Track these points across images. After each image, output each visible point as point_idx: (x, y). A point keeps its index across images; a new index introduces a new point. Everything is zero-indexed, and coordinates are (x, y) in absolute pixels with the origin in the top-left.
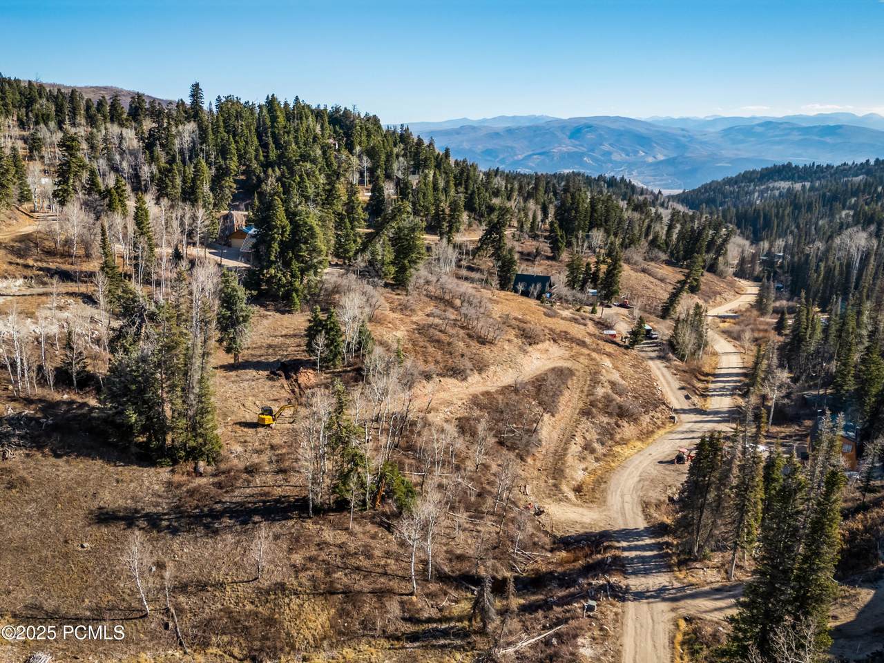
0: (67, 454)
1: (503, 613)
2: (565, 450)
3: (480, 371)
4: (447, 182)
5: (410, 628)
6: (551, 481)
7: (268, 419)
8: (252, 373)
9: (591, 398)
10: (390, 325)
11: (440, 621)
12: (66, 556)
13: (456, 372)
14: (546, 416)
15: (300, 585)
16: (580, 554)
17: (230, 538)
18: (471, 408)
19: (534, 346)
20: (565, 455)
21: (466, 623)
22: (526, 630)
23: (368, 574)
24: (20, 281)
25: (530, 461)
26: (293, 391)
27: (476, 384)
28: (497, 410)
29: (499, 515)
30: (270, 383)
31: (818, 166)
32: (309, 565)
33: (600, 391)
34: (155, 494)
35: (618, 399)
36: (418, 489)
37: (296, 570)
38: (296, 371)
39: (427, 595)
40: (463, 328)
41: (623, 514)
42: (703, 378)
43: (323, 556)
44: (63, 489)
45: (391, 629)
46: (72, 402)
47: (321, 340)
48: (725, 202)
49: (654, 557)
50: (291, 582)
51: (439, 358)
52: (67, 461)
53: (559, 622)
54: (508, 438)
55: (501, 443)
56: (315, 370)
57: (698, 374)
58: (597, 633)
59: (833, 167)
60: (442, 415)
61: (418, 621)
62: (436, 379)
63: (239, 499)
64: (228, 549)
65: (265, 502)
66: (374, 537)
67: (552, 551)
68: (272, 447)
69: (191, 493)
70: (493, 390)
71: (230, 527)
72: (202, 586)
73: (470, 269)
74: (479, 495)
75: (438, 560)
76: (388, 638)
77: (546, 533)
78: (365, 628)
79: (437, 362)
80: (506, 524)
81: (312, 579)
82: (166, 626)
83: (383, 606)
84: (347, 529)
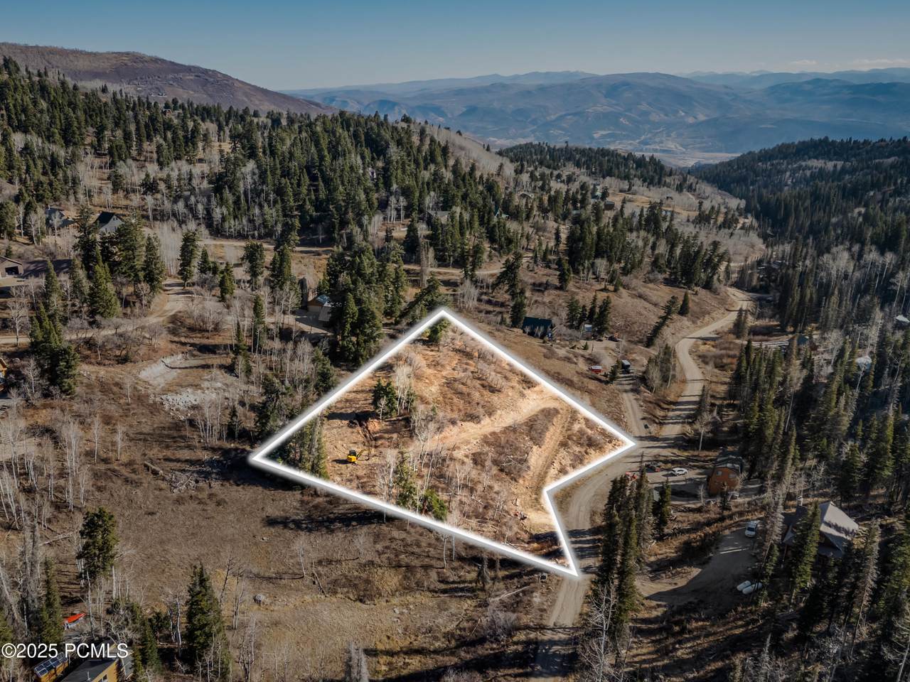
0: (243, 484)
1: (493, 579)
2: (546, 473)
3: (490, 415)
4: (472, 216)
5: (443, 586)
6: (534, 496)
7: (353, 458)
8: (337, 422)
9: (569, 432)
10: (427, 381)
11: (459, 583)
12: (256, 544)
13: (473, 418)
14: (535, 448)
15: (382, 562)
16: (546, 545)
17: (341, 535)
18: (483, 446)
19: (532, 389)
20: (545, 477)
21: (474, 584)
22: (507, 589)
23: (418, 556)
24: (180, 356)
25: (521, 481)
26: (365, 436)
27: (488, 426)
28: (500, 446)
29: (497, 521)
30: (350, 430)
31: (855, 142)
32: (386, 551)
33: (576, 427)
34: (295, 508)
35: (589, 432)
36: (447, 504)
37: (379, 554)
38: (366, 421)
39: (452, 569)
40: (479, 379)
41: (578, 520)
42: (666, 406)
43: (393, 546)
44: (245, 506)
45: (432, 587)
46: (236, 449)
47: (383, 402)
48: (756, 181)
49: (590, 548)
50: (377, 560)
51: (461, 407)
52: (243, 488)
53: (526, 584)
54: (506, 467)
55: (501, 470)
56: (378, 419)
57: (662, 404)
58: (544, 590)
59: (870, 143)
60: (463, 452)
61: (448, 583)
62: (459, 423)
63: (342, 511)
64: (340, 541)
65: (357, 513)
66: (421, 535)
67: (528, 543)
68: (358, 477)
69: (316, 507)
70: (497, 430)
71: (340, 528)
72: (330, 562)
73: (489, 302)
74: (485, 507)
75: (459, 549)
76: (430, 591)
77: (526, 532)
78: (418, 586)
79: (460, 410)
80: (500, 527)
81: (388, 558)
82: (314, 583)
83: (427, 574)
84: (405, 530)
